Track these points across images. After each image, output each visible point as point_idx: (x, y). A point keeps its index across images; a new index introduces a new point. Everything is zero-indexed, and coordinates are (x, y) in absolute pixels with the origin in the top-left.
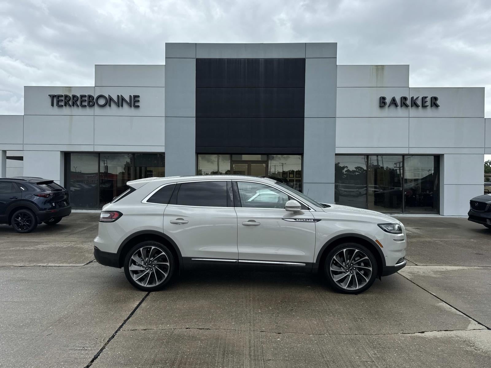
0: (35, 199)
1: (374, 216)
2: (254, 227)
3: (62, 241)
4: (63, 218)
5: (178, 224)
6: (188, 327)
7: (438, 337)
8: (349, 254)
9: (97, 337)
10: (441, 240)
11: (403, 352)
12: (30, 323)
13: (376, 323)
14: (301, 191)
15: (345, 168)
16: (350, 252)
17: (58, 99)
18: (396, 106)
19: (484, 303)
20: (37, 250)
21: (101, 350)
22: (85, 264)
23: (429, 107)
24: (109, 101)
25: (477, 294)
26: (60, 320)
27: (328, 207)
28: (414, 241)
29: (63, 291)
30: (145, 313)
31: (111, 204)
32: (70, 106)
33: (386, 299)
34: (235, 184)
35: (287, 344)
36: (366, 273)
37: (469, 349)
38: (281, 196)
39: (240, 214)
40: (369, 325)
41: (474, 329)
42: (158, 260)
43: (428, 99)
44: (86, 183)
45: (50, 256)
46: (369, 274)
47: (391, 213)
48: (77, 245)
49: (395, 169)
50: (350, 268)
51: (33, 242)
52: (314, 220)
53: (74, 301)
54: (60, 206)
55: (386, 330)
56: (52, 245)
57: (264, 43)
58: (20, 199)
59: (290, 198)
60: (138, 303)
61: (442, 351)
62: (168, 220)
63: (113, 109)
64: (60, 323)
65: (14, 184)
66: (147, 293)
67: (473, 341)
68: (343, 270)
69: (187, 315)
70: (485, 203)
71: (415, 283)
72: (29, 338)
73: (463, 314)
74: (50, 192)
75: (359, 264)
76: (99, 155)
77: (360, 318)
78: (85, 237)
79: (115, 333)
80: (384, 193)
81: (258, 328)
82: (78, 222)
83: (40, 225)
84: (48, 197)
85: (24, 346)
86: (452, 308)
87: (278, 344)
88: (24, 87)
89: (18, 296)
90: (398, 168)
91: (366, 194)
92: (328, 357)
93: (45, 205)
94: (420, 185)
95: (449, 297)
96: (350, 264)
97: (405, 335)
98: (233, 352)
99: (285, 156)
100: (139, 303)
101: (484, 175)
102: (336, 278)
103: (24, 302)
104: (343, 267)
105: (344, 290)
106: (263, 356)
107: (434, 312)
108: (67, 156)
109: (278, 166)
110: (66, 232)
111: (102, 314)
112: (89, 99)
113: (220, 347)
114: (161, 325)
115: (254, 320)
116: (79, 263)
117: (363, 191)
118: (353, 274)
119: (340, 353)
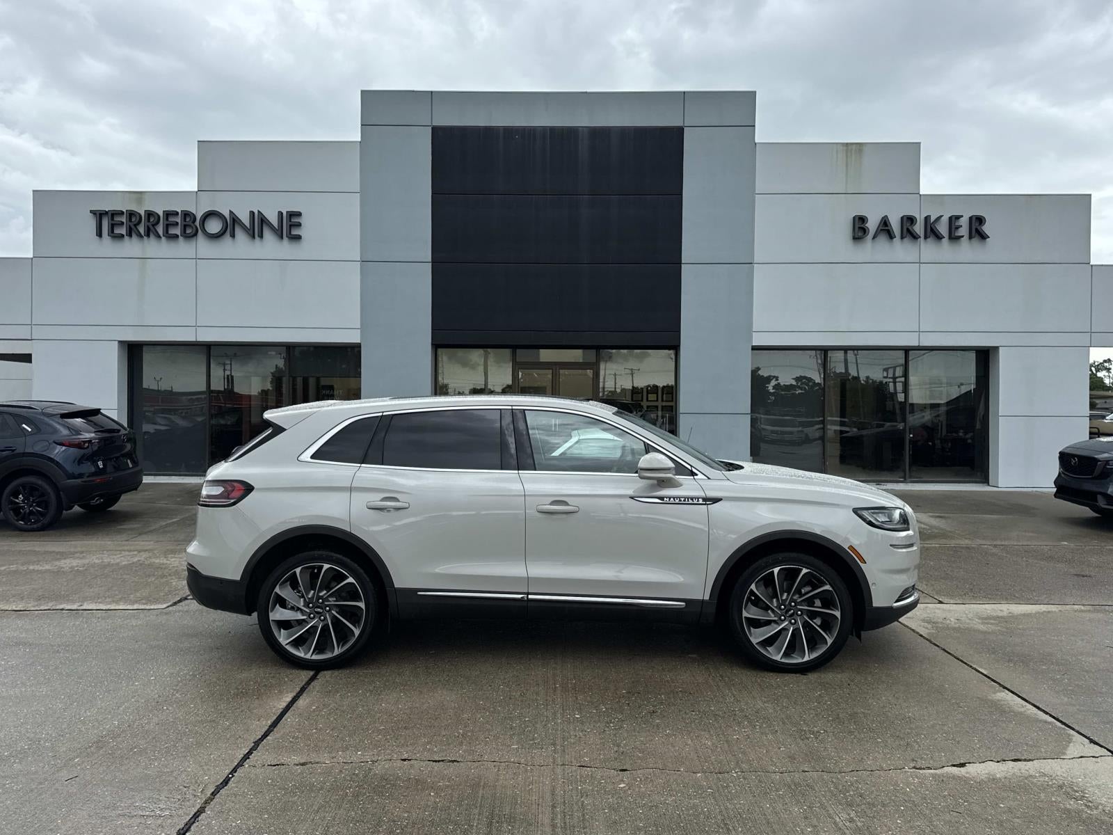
0: (57, 451)
1: (844, 491)
2: (564, 516)
3: (120, 549)
4: (123, 497)
5: (385, 511)
6: (406, 756)
7: (998, 776)
8: (785, 579)
9: (187, 783)
10: (995, 543)
11: (918, 814)
12: (29, 749)
13: (852, 743)
14: (674, 431)
15: (772, 380)
16: (790, 575)
17: (112, 219)
18: (891, 236)
19: (1100, 693)
20: (59, 573)
21: (196, 816)
22: (169, 604)
23: (965, 239)
24: (231, 225)
25: (1083, 671)
26: (100, 743)
27: (737, 469)
28: (933, 547)
29: (113, 671)
30: (304, 723)
31: (227, 464)
32: (140, 236)
33: (873, 684)
34: (520, 415)
35: (642, 796)
36: (827, 624)
37: (1071, 804)
38: (628, 445)
39: (531, 487)
40: (835, 748)
41: (1081, 757)
42: (338, 595)
43: (964, 222)
44: (184, 414)
45: (89, 586)
46: (832, 627)
47: (878, 482)
48: (154, 560)
49: (885, 381)
50: (788, 612)
51: (51, 552)
52: (705, 499)
53: (138, 695)
54: (117, 469)
55: (875, 759)
56: (95, 559)
57: (588, 91)
58: (22, 452)
59: (648, 449)
60: (289, 699)
61: (1010, 810)
62: (360, 501)
63: (241, 244)
64: (99, 748)
65: (6, 416)
66: (312, 673)
67: (1081, 784)
68: (773, 615)
69: (405, 728)
70: (1095, 459)
71: (938, 646)
72: (21, 788)
73: (1053, 720)
74: (93, 435)
75: (810, 602)
76: (209, 351)
77: (813, 732)
78: (173, 539)
79: (230, 774)
80: (862, 436)
81: (573, 760)
82: (161, 504)
83: (69, 511)
84: (88, 447)
85: (7, 808)
86: (1027, 704)
87: (621, 798)
88: (34, 191)
89: (5, 684)
90: (891, 380)
91: (822, 438)
92: (740, 829)
93: (81, 465)
94: (943, 418)
95: (1019, 677)
96: (790, 604)
97: (921, 771)
98: (512, 819)
99: (639, 351)
100: (293, 699)
101: (1090, 395)
102: (756, 636)
103: (17, 697)
104: (773, 611)
105: (776, 664)
106: (584, 828)
107: (986, 715)
108: (134, 352)
109: (621, 375)
110: (129, 529)
111: (202, 727)
112: (185, 221)
113: (480, 806)
114: (343, 751)
115: (564, 739)
116: (156, 601)
117: (813, 432)
118: (795, 626)
119: (769, 817)
